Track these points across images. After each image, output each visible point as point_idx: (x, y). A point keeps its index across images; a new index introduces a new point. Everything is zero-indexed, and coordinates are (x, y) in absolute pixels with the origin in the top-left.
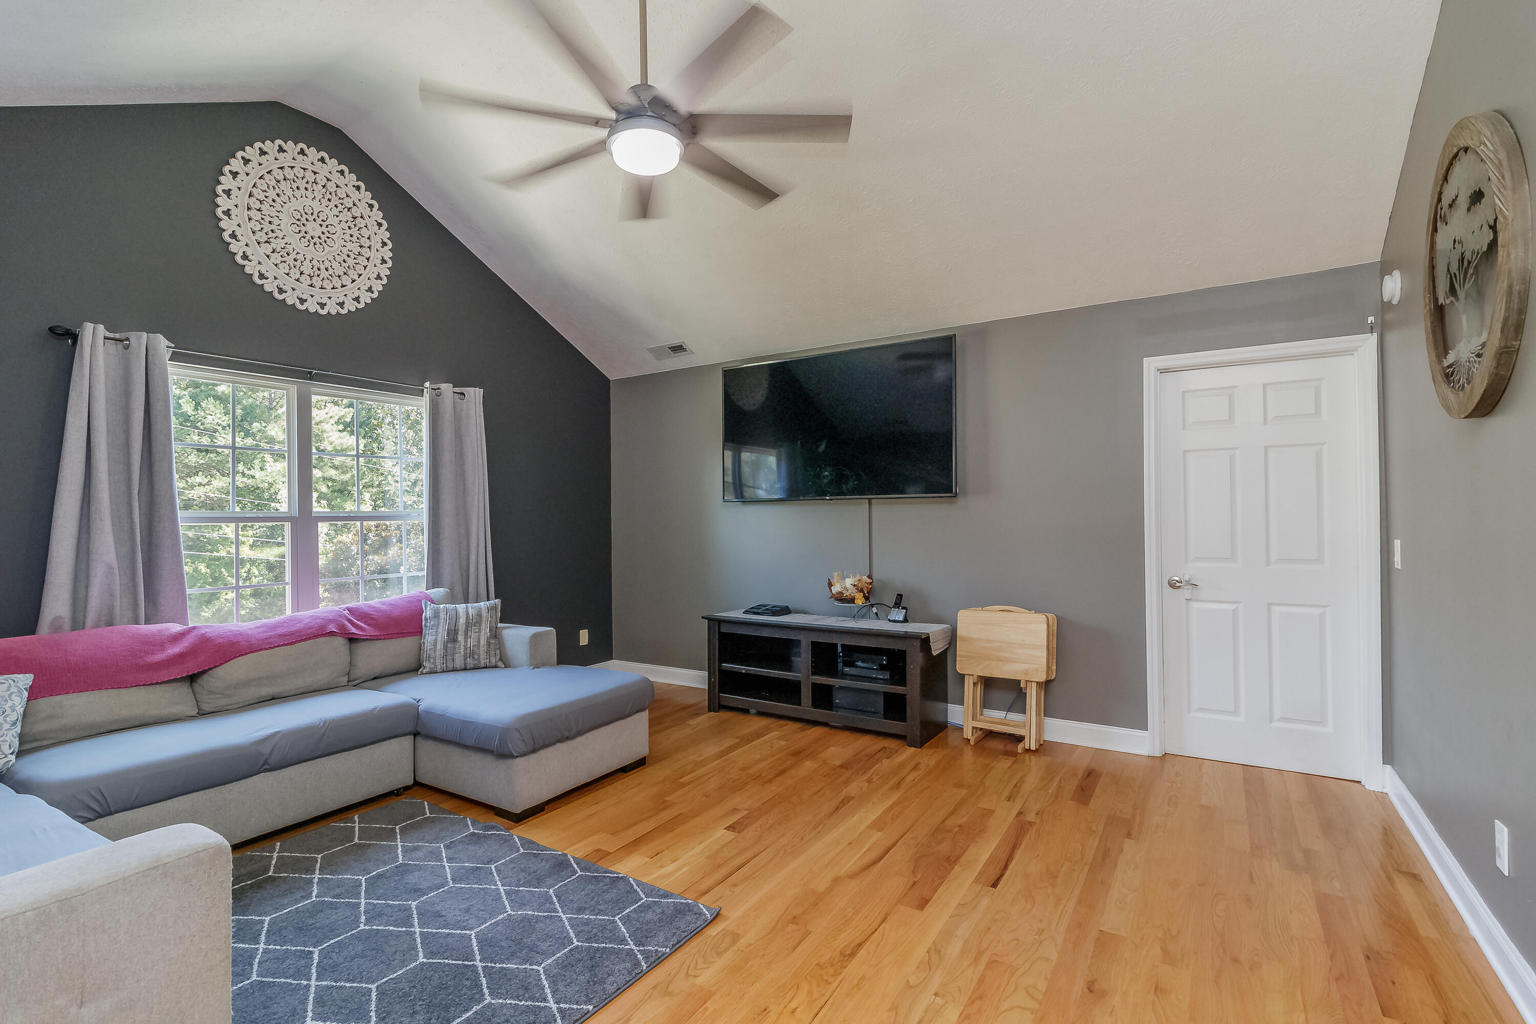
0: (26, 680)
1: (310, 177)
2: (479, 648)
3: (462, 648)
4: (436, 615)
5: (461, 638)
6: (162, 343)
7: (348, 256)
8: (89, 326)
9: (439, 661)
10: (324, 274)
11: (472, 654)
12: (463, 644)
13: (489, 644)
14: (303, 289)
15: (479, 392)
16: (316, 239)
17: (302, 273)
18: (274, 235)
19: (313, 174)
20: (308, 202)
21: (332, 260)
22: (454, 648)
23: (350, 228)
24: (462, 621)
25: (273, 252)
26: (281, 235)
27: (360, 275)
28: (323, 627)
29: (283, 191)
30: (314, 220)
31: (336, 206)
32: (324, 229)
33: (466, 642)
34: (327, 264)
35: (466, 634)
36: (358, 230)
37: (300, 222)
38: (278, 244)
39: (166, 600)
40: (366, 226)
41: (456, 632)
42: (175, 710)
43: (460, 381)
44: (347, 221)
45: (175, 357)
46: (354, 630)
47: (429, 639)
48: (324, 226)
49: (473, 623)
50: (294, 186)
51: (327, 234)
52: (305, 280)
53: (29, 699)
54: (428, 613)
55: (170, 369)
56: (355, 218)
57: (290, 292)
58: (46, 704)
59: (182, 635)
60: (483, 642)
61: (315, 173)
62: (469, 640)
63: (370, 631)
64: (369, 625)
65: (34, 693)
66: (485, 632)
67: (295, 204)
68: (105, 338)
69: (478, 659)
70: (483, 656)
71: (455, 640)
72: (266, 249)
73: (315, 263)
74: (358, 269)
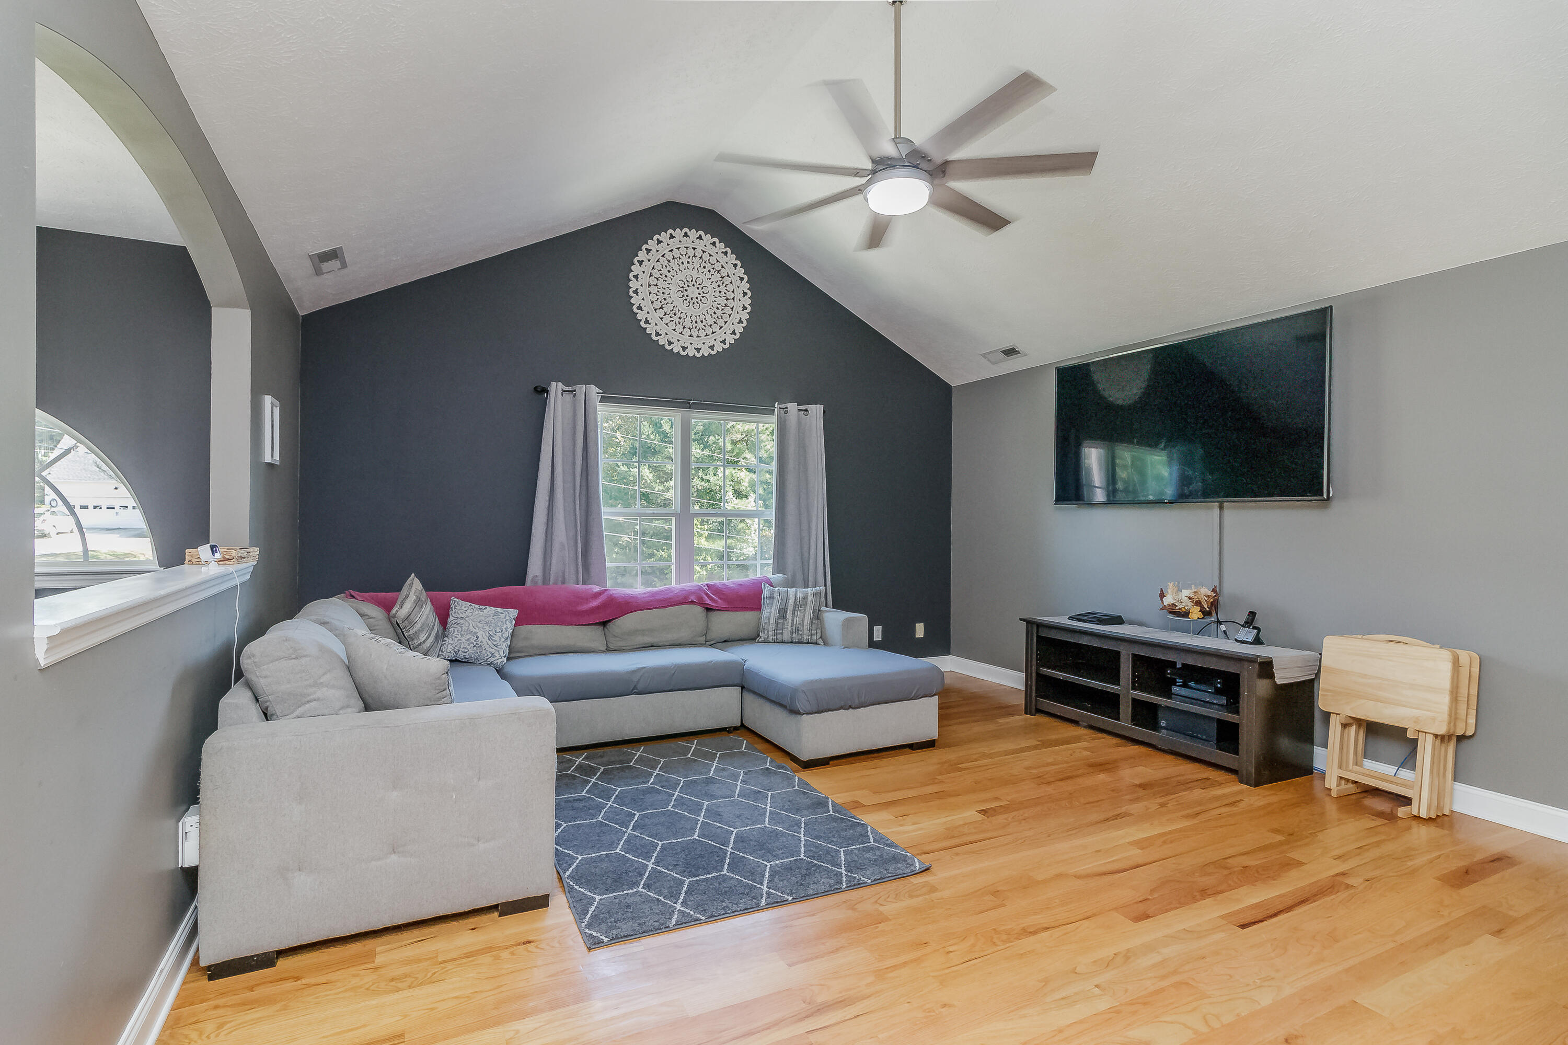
0: (514, 613)
1: (691, 252)
2: (803, 626)
3: (790, 624)
4: (771, 596)
5: (789, 616)
6: (594, 390)
7: (718, 308)
8: (554, 384)
9: (771, 633)
10: (700, 325)
11: (798, 630)
12: (790, 621)
13: (811, 623)
14: (685, 340)
15: (820, 408)
16: (695, 300)
17: (684, 327)
18: (666, 302)
19: (693, 250)
20: (689, 272)
21: (706, 314)
22: (783, 624)
23: (719, 286)
24: (791, 602)
25: (665, 315)
26: (669, 300)
27: (726, 322)
28: (686, 597)
29: (672, 267)
30: (694, 285)
31: (709, 271)
32: (700, 291)
33: (793, 620)
34: (702, 317)
35: (793, 614)
36: (725, 287)
37: (683, 289)
38: (668, 308)
39: (594, 570)
40: (731, 283)
41: (785, 611)
42: (593, 645)
43: (804, 400)
44: (717, 281)
45: (603, 400)
46: (709, 602)
47: (765, 614)
48: (700, 288)
49: (800, 605)
50: (680, 262)
51: (702, 294)
52: (686, 332)
53: (515, 626)
54: (766, 594)
55: (598, 408)
56: (722, 277)
57: (676, 342)
58: (525, 629)
59: (599, 594)
60: (807, 621)
61: (694, 249)
62: (795, 618)
63: (721, 603)
64: (721, 599)
65: (519, 622)
66: (809, 614)
67: (681, 276)
68: (563, 391)
69: (802, 635)
70: (806, 633)
71: (784, 618)
72: (661, 313)
73: (693, 318)
74: (726, 318)
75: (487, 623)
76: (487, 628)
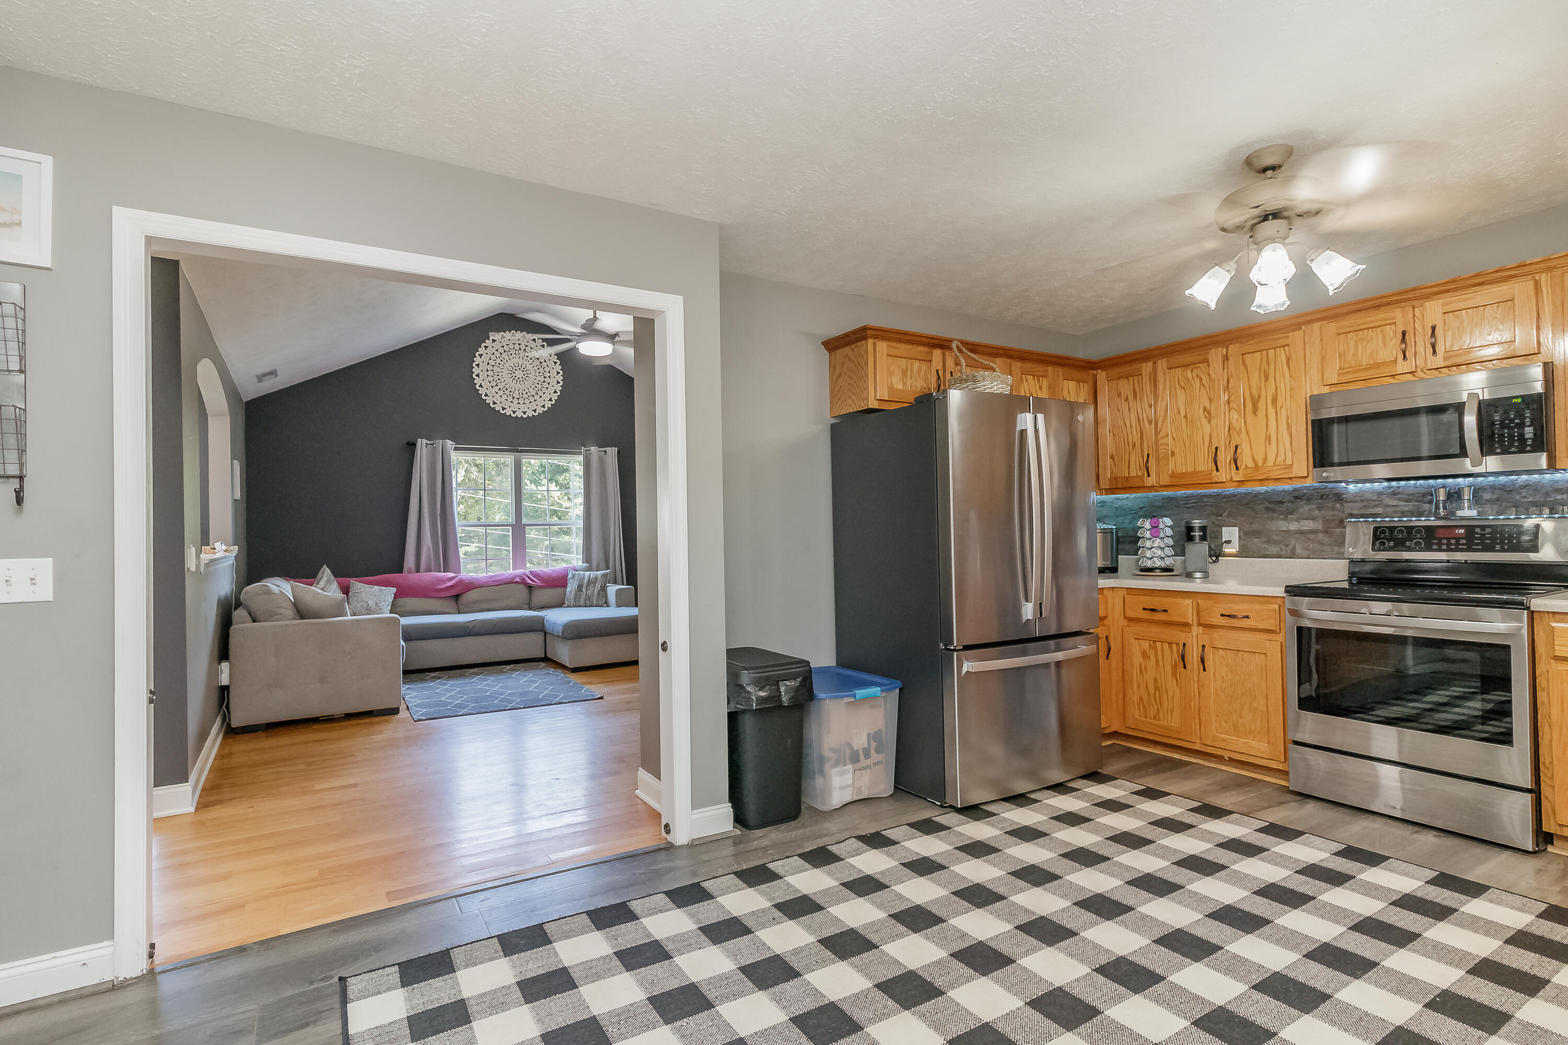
0: (394, 590)
1: (517, 347)
2: (593, 596)
3: (584, 595)
4: (573, 576)
5: (584, 589)
6: (449, 443)
7: (538, 384)
8: (419, 440)
9: (572, 601)
10: (525, 396)
11: (589, 598)
13: (599, 594)
14: (515, 406)
15: (615, 449)
16: (521, 379)
17: (514, 398)
18: (500, 381)
20: (516, 360)
21: (529, 388)
22: (580, 595)
23: (539, 369)
24: (586, 580)
25: (499, 390)
27: (544, 393)
28: (514, 578)
29: (504, 358)
30: (520, 369)
31: (531, 359)
32: (525, 373)
33: (586, 592)
34: (527, 390)
35: (587, 587)
36: (544, 369)
37: (512, 372)
38: (501, 386)
39: (452, 563)
40: (548, 366)
41: (582, 586)
42: (448, 610)
43: (603, 444)
44: (538, 365)
45: (456, 449)
46: (530, 582)
47: (569, 589)
48: (525, 371)
49: (592, 582)
50: (509, 353)
51: (526, 375)
52: (515, 401)
53: (394, 598)
54: (570, 576)
55: (452, 454)
56: (541, 363)
57: (508, 408)
58: (401, 601)
59: (453, 578)
60: (596, 592)
61: (519, 344)
62: (588, 591)
63: (538, 583)
64: (539, 580)
65: (396, 596)
66: (598, 586)
67: (510, 363)
68: (427, 444)
69: (592, 602)
70: (595, 600)
71: (581, 591)
72: (496, 389)
73: (520, 391)
74: (544, 390)
75: (375, 596)
76: (375, 599)
